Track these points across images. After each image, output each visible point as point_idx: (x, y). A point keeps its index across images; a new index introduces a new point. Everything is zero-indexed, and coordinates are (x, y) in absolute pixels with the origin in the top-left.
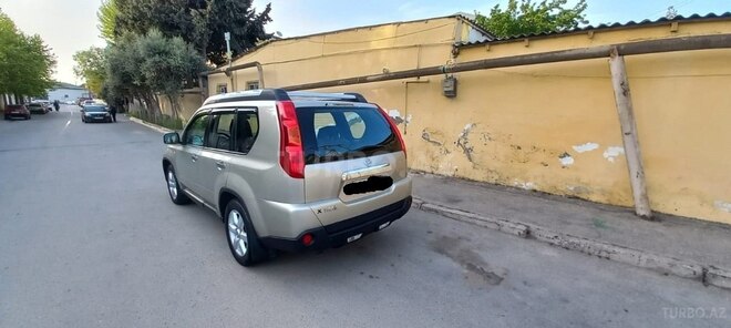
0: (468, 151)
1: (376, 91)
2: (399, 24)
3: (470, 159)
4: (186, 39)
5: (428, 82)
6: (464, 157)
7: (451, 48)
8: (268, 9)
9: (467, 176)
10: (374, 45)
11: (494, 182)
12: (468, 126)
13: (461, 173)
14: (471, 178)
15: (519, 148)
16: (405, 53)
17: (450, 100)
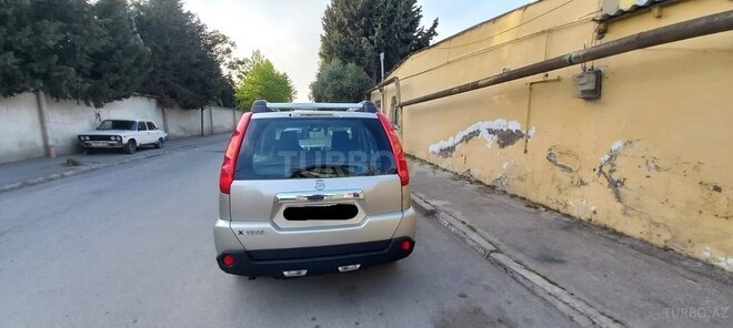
0: (615, 185)
1: (495, 98)
2: (526, 7)
3: (619, 198)
4: (358, 63)
5: (558, 80)
6: (608, 193)
7: (594, 26)
8: (435, 24)
9: (610, 224)
10: (497, 41)
11: (660, 242)
12: (617, 145)
13: (601, 219)
14: (619, 229)
15: (717, 189)
16: (530, 44)
17: (590, 103)
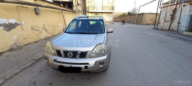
5: (28, 8)
6: (45, 32)
12: (44, 23)
13: (46, 37)
17: (37, 15)
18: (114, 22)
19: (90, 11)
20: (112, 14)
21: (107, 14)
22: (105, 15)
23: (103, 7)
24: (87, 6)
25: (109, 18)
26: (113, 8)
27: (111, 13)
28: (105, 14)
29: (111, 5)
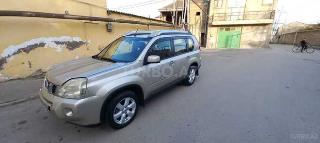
17: (109, 33)
18: (271, 45)
19: (214, 23)
20: (267, 27)
21: (255, 27)
22: (248, 29)
23: (246, 13)
24: (211, 14)
25: (259, 36)
26: (272, 15)
27: (264, 25)
28: (249, 27)
29: (267, 8)
